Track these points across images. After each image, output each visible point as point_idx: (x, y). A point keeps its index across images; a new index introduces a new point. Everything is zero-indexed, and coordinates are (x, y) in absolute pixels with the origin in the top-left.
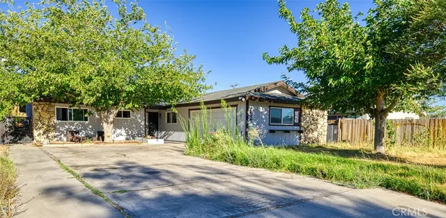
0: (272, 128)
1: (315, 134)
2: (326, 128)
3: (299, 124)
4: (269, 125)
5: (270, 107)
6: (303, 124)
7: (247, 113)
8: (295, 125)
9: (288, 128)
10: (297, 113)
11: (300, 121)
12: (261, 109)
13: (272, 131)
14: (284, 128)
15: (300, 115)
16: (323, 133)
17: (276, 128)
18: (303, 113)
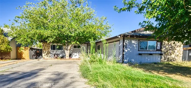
0: (140, 52)
1: (173, 56)
2: (182, 52)
3: (160, 50)
4: (139, 51)
5: (139, 40)
6: (163, 50)
7: (123, 44)
8: (157, 50)
9: (152, 52)
10: (159, 43)
11: (161, 48)
12: (133, 42)
13: (140, 54)
14: (149, 52)
15: (161, 44)
16: (179, 55)
17: (143, 52)
18: (163, 43)
